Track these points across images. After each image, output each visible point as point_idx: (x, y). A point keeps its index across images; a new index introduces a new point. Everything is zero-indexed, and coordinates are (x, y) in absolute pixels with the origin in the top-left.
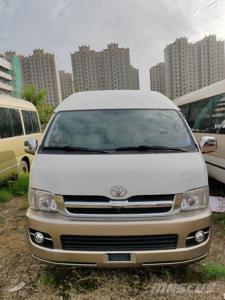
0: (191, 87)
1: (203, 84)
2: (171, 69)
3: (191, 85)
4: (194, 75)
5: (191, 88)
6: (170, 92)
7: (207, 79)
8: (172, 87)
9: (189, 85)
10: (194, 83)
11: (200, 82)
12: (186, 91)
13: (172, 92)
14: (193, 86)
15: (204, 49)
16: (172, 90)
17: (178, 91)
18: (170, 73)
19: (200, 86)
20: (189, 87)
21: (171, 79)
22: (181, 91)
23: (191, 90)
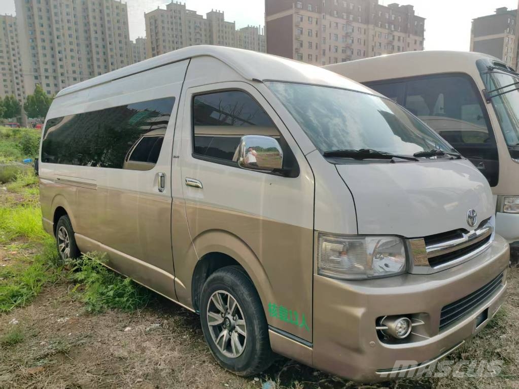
0: (74, 72)
1: (96, 70)
2: (32, 33)
3: (74, 68)
4: (78, 53)
5: (75, 76)
6: (34, 77)
7: (102, 64)
8: (36, 67)
9: (71, 69)
10: (79, 67)
11: (90, 66)
12: (67, 78)
13: (36, 78)
14: (78, 72)
15: (94, 10)
16: (36, 74)
17: (50, 78)
18: (31, 41)
19: (90, 74)
20: (71, 72)
21: (34, 52)
22: (55, 78)
23: (75, 79)
